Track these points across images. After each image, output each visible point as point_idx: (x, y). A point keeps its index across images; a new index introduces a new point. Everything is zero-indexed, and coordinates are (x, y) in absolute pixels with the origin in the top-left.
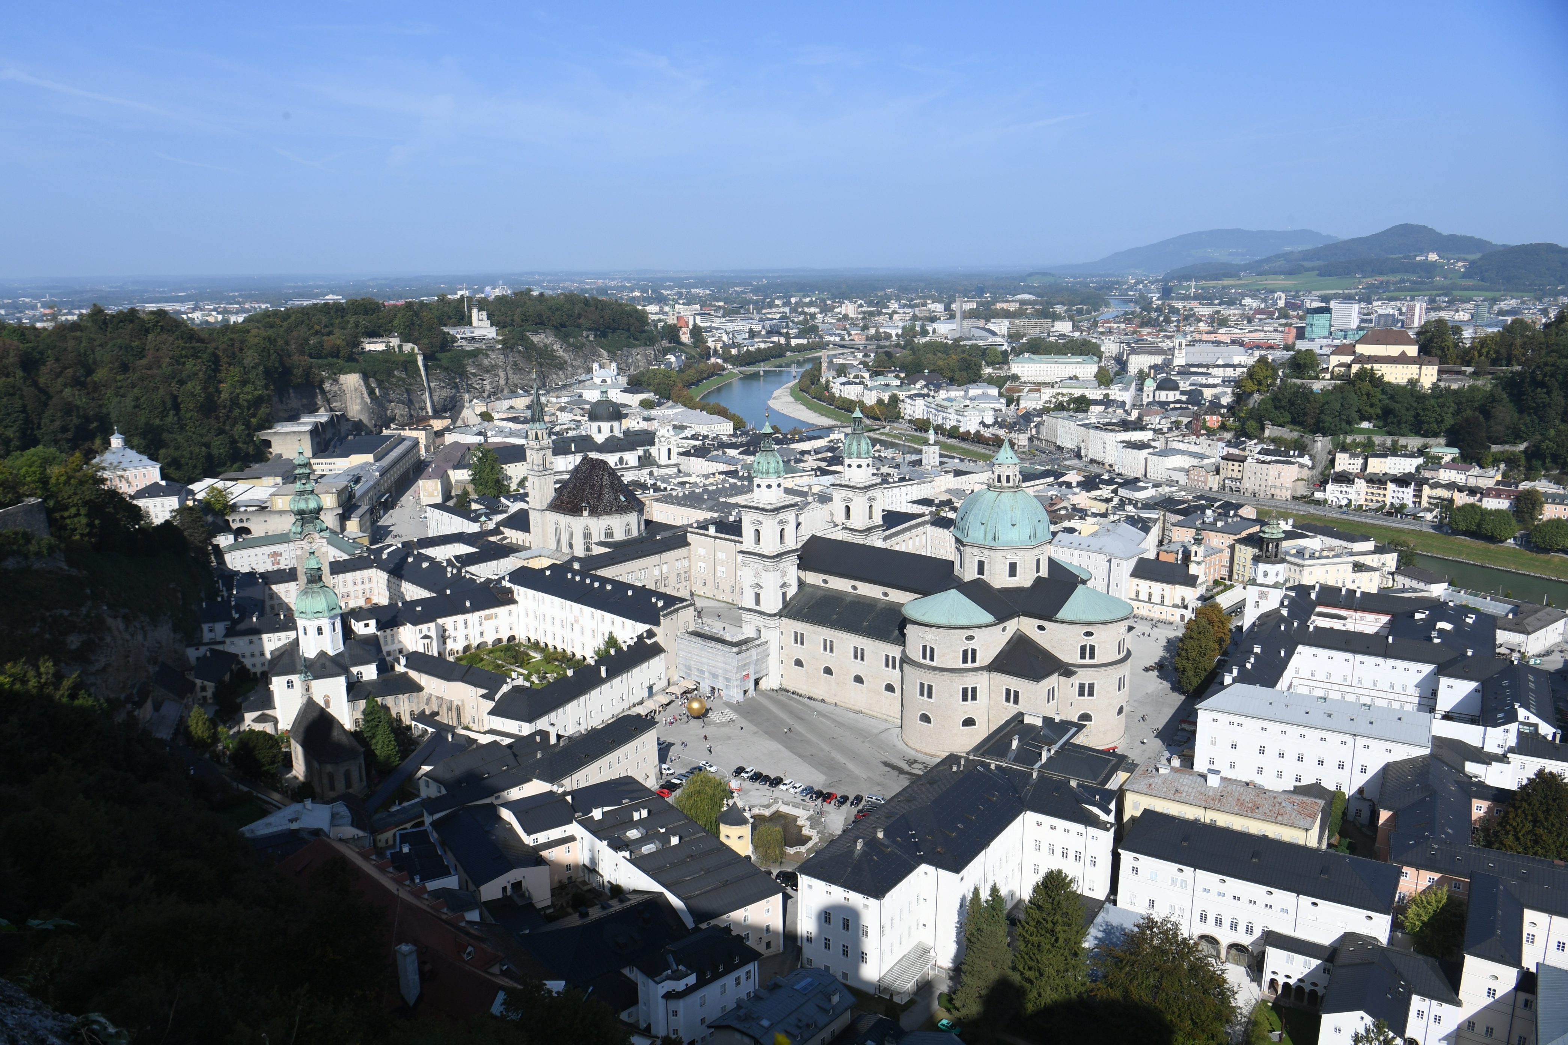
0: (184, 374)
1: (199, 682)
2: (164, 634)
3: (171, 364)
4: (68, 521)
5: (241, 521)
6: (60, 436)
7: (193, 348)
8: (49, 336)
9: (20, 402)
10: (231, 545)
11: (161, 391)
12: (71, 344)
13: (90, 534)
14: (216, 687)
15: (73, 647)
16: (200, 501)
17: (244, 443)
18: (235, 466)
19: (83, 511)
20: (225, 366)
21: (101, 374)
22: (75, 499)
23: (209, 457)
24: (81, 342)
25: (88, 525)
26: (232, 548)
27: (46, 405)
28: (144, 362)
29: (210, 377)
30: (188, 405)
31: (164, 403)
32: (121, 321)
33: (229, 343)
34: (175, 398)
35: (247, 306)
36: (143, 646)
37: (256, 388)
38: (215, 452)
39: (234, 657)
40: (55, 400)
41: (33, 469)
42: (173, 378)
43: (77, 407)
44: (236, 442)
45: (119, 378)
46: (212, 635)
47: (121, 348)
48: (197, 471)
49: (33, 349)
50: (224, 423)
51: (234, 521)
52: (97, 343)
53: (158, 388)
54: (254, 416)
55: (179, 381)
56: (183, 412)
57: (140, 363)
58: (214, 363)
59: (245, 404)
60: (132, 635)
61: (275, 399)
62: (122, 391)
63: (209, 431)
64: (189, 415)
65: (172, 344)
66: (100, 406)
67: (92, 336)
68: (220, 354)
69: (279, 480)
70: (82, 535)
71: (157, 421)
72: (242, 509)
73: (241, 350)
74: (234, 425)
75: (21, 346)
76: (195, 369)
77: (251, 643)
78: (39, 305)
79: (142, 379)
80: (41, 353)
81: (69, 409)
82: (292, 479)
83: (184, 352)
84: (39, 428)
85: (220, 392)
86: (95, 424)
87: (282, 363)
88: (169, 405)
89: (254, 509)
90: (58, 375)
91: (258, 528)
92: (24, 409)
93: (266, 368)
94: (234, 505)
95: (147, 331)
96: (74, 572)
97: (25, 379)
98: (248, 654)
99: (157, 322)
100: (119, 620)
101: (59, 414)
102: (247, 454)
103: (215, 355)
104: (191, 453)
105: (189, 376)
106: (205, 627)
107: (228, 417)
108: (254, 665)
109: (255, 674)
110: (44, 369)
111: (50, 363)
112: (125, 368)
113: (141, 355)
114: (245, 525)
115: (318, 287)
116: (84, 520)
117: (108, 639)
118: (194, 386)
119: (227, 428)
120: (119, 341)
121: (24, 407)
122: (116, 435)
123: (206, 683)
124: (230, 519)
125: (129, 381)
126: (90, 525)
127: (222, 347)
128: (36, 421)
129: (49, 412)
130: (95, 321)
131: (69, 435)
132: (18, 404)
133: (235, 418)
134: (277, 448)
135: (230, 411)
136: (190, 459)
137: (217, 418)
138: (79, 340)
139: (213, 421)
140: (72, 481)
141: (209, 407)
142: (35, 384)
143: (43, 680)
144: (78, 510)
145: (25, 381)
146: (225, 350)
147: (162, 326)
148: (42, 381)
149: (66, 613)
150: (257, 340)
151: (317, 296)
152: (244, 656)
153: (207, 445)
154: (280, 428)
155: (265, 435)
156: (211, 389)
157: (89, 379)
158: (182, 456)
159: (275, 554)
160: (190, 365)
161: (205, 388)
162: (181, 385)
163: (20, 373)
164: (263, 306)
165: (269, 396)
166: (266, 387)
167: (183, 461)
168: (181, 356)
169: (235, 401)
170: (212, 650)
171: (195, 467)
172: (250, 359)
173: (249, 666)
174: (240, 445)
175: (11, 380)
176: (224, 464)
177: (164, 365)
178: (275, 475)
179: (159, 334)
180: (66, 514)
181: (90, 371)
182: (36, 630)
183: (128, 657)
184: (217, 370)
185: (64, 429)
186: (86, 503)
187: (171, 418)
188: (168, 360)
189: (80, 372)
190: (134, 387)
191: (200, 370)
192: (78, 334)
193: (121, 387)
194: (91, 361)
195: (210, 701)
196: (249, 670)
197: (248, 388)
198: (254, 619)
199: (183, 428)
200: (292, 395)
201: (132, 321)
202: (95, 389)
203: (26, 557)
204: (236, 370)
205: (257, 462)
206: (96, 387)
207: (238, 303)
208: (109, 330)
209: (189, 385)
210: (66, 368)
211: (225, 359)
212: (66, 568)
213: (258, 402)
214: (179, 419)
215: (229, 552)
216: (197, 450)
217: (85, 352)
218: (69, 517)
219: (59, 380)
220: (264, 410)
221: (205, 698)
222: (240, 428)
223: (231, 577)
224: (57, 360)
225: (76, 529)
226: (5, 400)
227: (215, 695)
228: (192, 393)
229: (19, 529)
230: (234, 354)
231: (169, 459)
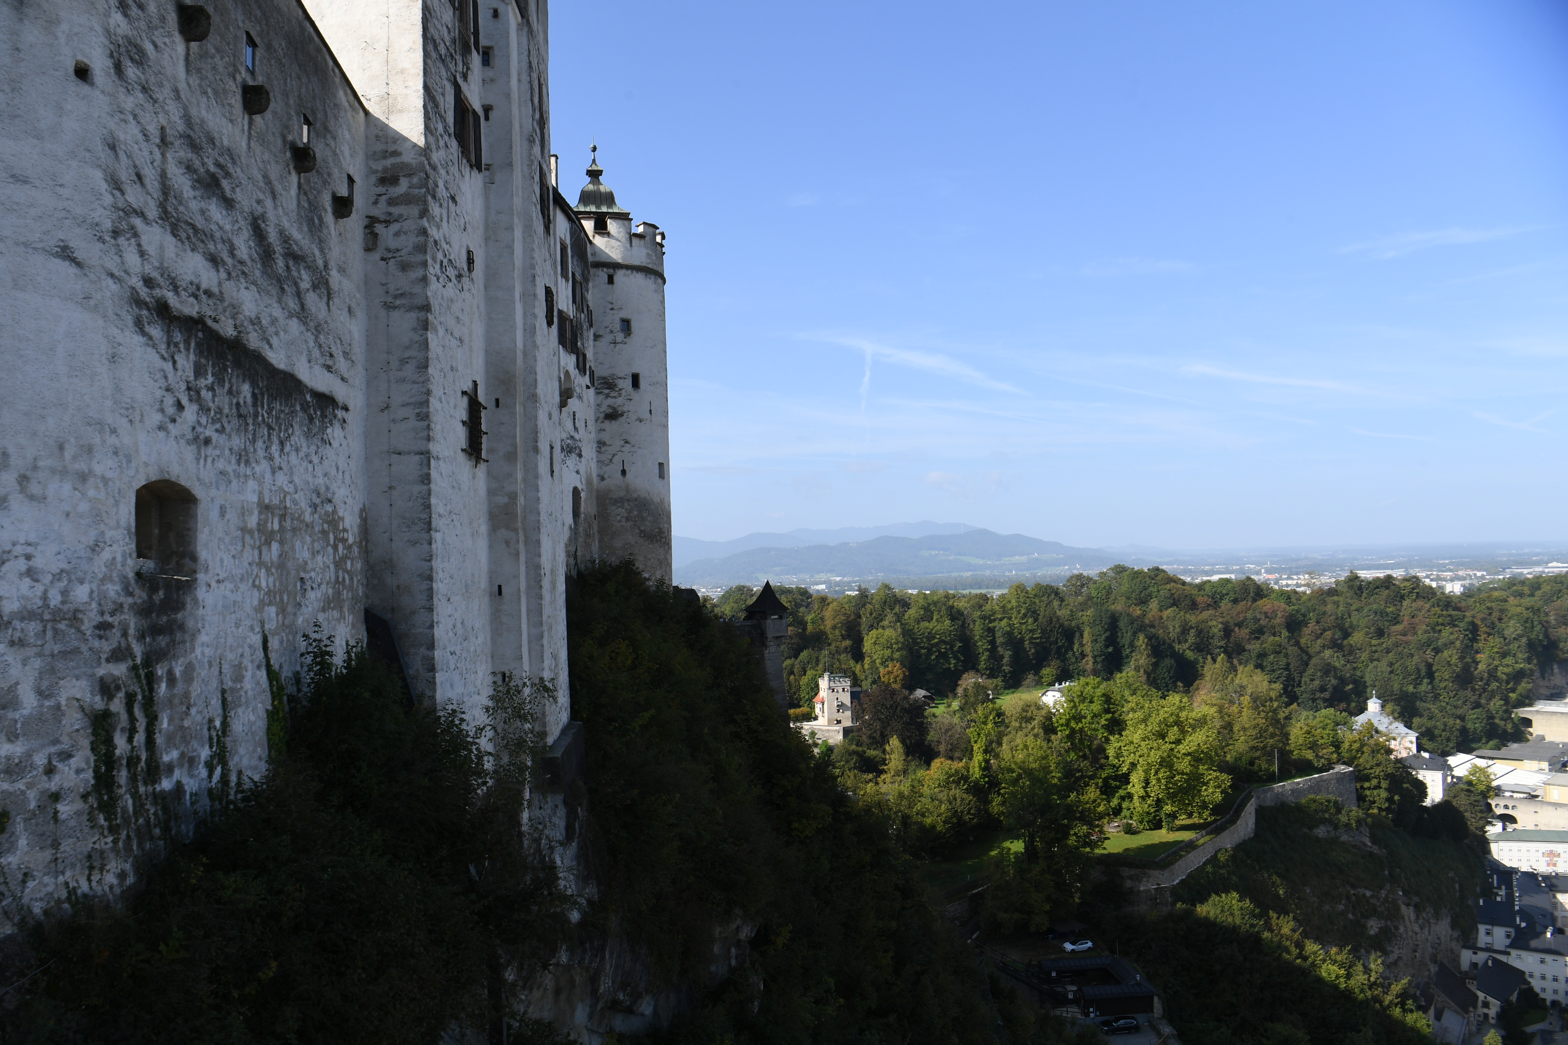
0: (1440, 643)
1: (1481, 995)
2: (1443, 928)
3: (1426, 632)
4: (1368, 792)
5: (1506, 807)
6: (1318, 695)
7: (1450, 616)
8: (1310, 600)
9: (1285, 660)
10: (1499, 834)
11: (1416, 658)
12: (1329, 608)
13: (1388, 810)
14: (1502, 1007)
15: (1372, 933)
16: (1459, 778)
17: (1502, 719)
18: (1491, 743)
19: (1384, 784)
20: (1483, 636)
21: (1357, 638)
22: (1378, 770)
23: (1464, 731)
24: (1338, 606)
25: (1387, 800)
26: (1499, 838)
27: (1307, 664)
28: (1399, 627)
29: (1467, 647)
30: (1443, 675)
31: (1418, 670)
32: (1377, 587)
33: (1487, 612)
34: (1429, 666)
35: (1460, 573)
36: (1427, 940)
37: (1519, 661)
38: (1470, 725)
39: (1519, 975)
40: (1314, 661)
41: (1327, 732)
42: (1429, 646)
43: (1335, 668)
44: (1493, 718)
45: (1374, 642)
46: (1488, 939)
47: (1376, 613)
48: (1451, 745)
49: (1298, 611)
50: (1480, 695)
51: (1497, 805)
52: (1353, 608)
53: (1412, 655)
54: (1513, 690)
55: (1434, 649)
56: (1437, 681)
57: (1394, 628)
58: (1471, 632)
59: (1504, 677)
60: (1422, 928)
61: (1537, 674)
62: (1376, 655)
63: (1464, 703)
64: (1443, 685)
65: (1429, 611)
66: (1354, 669)
67: (1349, 601)
68: (1479, 623)
69: (1545, 765)
70: (1380, 809)
71: (1411, 688)
72: (1507, 794)
73: (1500, 619)
74: (1490, 699)
75: (1288, 608)
76: (1451, 637)
77: (1542, 962)
78: (1263, 571)
79: (1397, 645)
80: (1304, 616)
81: (1328, 670)
82: (1559, 766)
83: (1440, 620)
84: (1299, 685)
85: (1477, 663)
86: (1351, 686)
87: (1547, 636)
88: (1423, 673)
89: (1522, 796)
90: (1318, 637)
91: (1526, 818)
92: (1287, 667)
93: (1529, 640)
94: (1498, 788)
95: (1402, 597)
96: (1375, 849)
97: (1289, 639)
98: (1537, 974)
99: (1413, 589)
100: (1411, 908)
101: (1319, 674)
102: (1505, 731)
103: (1473, 624)
104: (1445, 725)
105: (1446, 645)
106: (1482, 928)
107: (1485, 690)
108: (1543, 990)
109: (1544, 1000)
110: (1306, 631)
111: (1312, 625)
112: (1380, 633)
113: (1396, 620)
114: (1509, 812)
115: (1537, 555)
116: (1384, 794)
117: (1402, 929)
118: (1451, 655)
119: (1483, 701)
120: (1375, 606)
121: (1288, 664)
122: (1374, 699)
123: (1489, 998)
124: (1493, 803)
125: (1384, 645)
126: (1390, 800)
127: (1480, 616)
128: (1297, 679)
129: (1310, 671)
130: (1351, 587)
131: (1327, 695)
132: (1283, 662)
133: (1493, 691)
134: (1537, 729)
135: (1487, 684)
136: (1444, 730)
137: (1473, 690)
138: (1336, 604)
139: (1469, 693)
140: (1365, 749)
141: (1465, 678)
142: (1297, 644)
143: (1372, 979)
144: (1379, 782)
145: (1289, 641)
146: (1483, 620)
147: (1417, 593)
148: (1303, 641)
149: (1368, 893)
150: (1519, 610)
151: (1537, 563)
152: (1531, 976)
153: (1462, 718)
154: (1541, 706)
155: (1524, 712)
156: (1468, 660)
157: (1345, 642)
158: (1436, 727)
159: (1551, 854)
160: (1447, 634)
161: (1462, 658)
162: (1437, 653)
163: (1285, 633)
164: (1479, 574)
165: (1531, 670)
166: (1529, 660)
167: (1436, 732)
168: (1438, 624)
169: (1492, 674)
170: (1495, 960)
171: (1448, 740)
172: (1512, 630)
173: (1537, 989)
174: (1497, 721)
175: (1277, 638)
176: (1479, 740)
177: (1420, 632)
178: (1541, 760)
179: (1415, 601)
180: (1366, 785)
181: (1346, 635)
182: (1341, 907)
183: (1415, 951)
184: (1474, 639)
185: (1322, 689)
186: (1388, 776)
187: (1424, 687)
188: (1424, 627)
189: (1338, 635)
190: (1388, 652)
191: (1457, 639)
192: (1335, 598)
193: (1376, 651)
194: (1347, 625)
195: (1493, 1021)
196: (1537, 995)
197: (1509, 660)
198: (1549, 935)
199: (1436, 697)
200: (1556, 670)
201: (1387, 588)
202: (1351, 652)
203: (1336, 827)
204: (1495, 642)
205: (1515, 742)
206: (1352, 651)
207: (1451, 570)
208: (1364, 595)
209: (1446, 654)
210: (1325, 630)
211: (1483, 629)
212: (1369, 844)
213: (1518, 676)
214: (1433, 688)
215: (1496, 841)
216: (1451, 722)
217: (1343, 616)
218: (1369, 788)
219: (1319, 641)
220: (1524, 686)
221: (1486, 1016)
222: (1496, 704)
223: (1507, 874)
224: (1318, 622)
225: (1374, 802)
226: (1272, 657)
227: (1500, 1016)
228: (1449, 663)
229: (1332, 797)
230: (1493, 623)
231: (1424, 729)
